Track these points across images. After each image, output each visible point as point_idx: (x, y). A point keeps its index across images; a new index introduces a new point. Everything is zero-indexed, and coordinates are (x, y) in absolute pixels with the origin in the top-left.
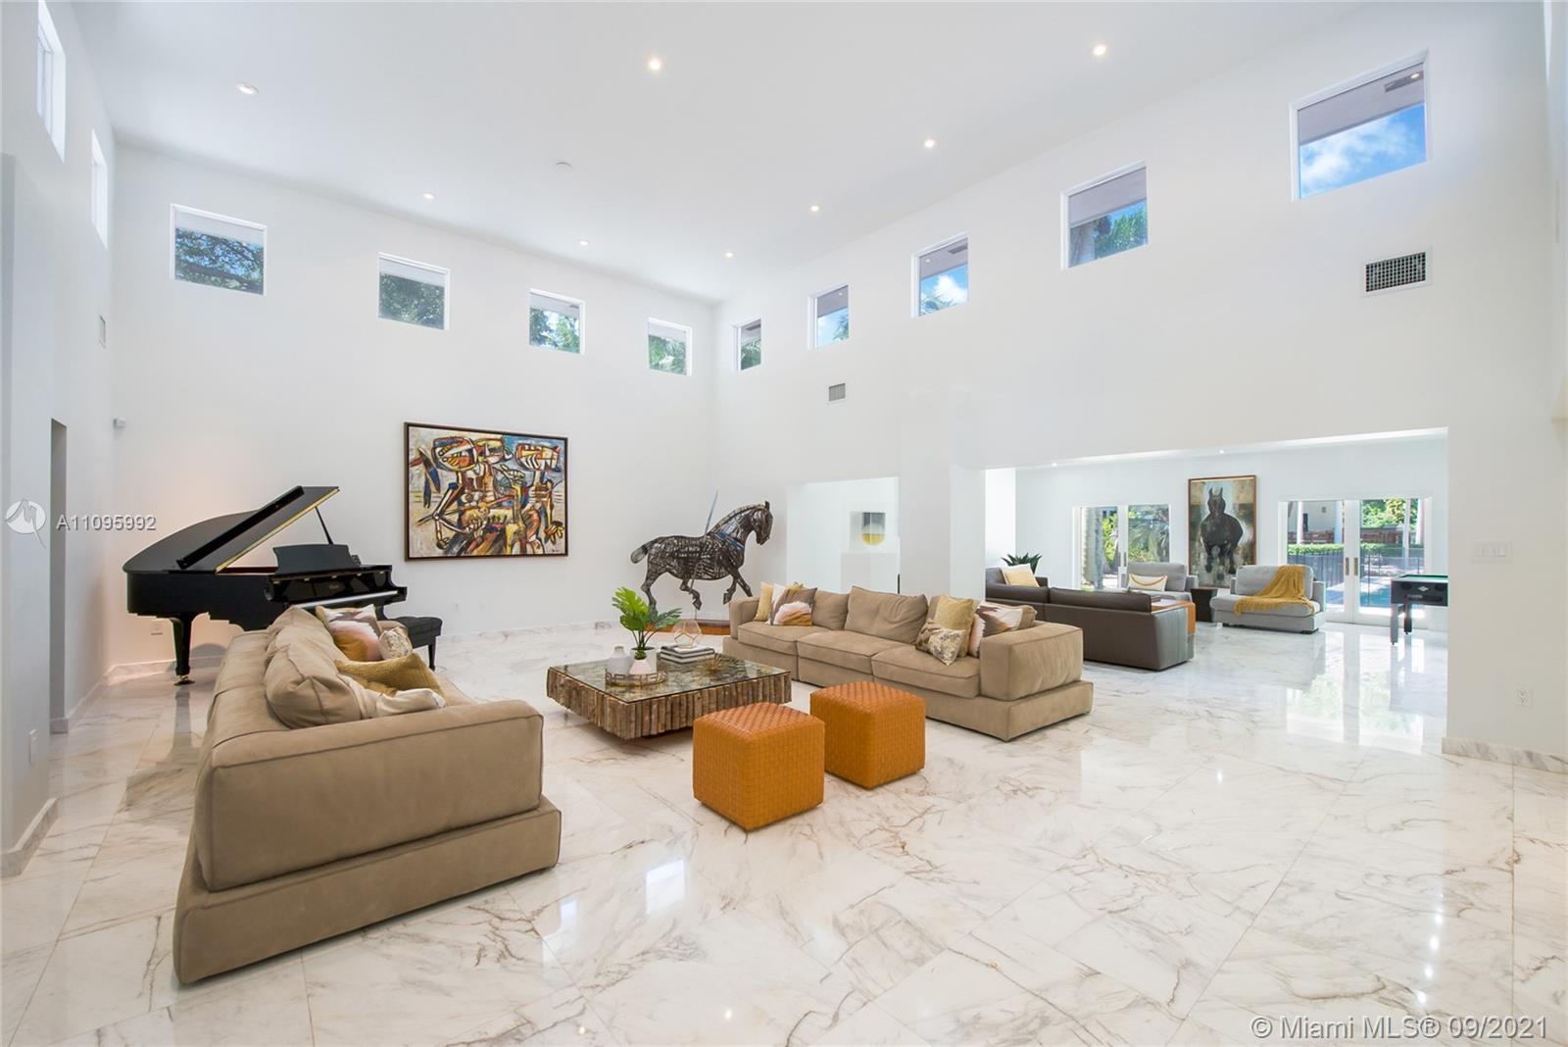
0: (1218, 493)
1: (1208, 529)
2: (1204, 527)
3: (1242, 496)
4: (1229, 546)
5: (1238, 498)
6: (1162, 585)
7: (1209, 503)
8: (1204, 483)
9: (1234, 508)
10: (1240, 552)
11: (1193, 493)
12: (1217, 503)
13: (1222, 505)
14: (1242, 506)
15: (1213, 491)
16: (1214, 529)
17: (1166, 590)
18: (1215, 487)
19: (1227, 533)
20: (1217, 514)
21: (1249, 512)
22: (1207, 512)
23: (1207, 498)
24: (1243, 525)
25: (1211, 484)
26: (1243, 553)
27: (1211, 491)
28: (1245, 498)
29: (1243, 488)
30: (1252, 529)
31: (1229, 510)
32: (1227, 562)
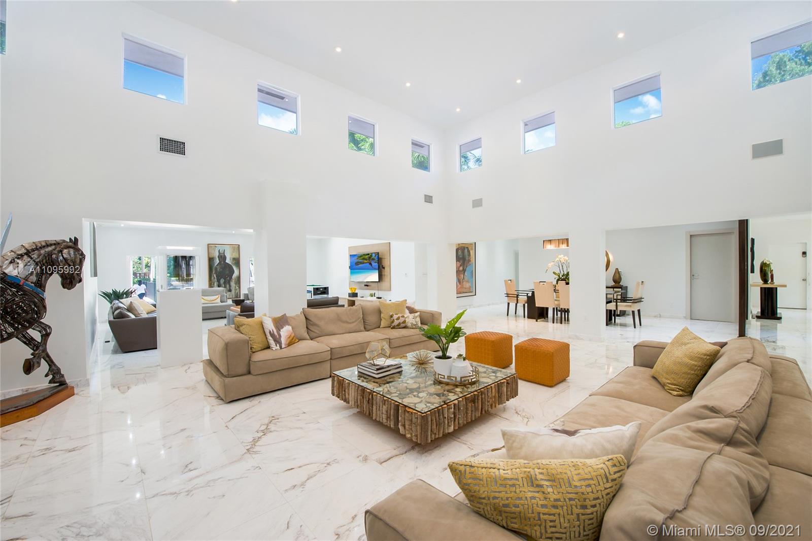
0: (223, 252)
1: (218, 269)
2: (216, 269)
3: (234, 254)
4: (228, 278)
5: (232, 255)
6: (219, 300)
7: (218, 257)
8: (216, 246)
9: (230, 260)
10: (233, 281)
11: (210, 251)
12: (222, 257)
13: (225, 258)
14: (234, 259)
15: (221, 251)
16: (221, 270)
17: (221, 302)
18: (221, 248)
19: (227, 272)
20: (222, 262)
21: (237, 261)
22: (217, 261)
23: (217, 254)
24: (235, 268)
25: (219, 247)
26: (235, 281)
27: (219, 251)
28: (235, 255)
29: (234, 250)
30: (238, 270)
31: (228, 261)
32: (228, 286)
